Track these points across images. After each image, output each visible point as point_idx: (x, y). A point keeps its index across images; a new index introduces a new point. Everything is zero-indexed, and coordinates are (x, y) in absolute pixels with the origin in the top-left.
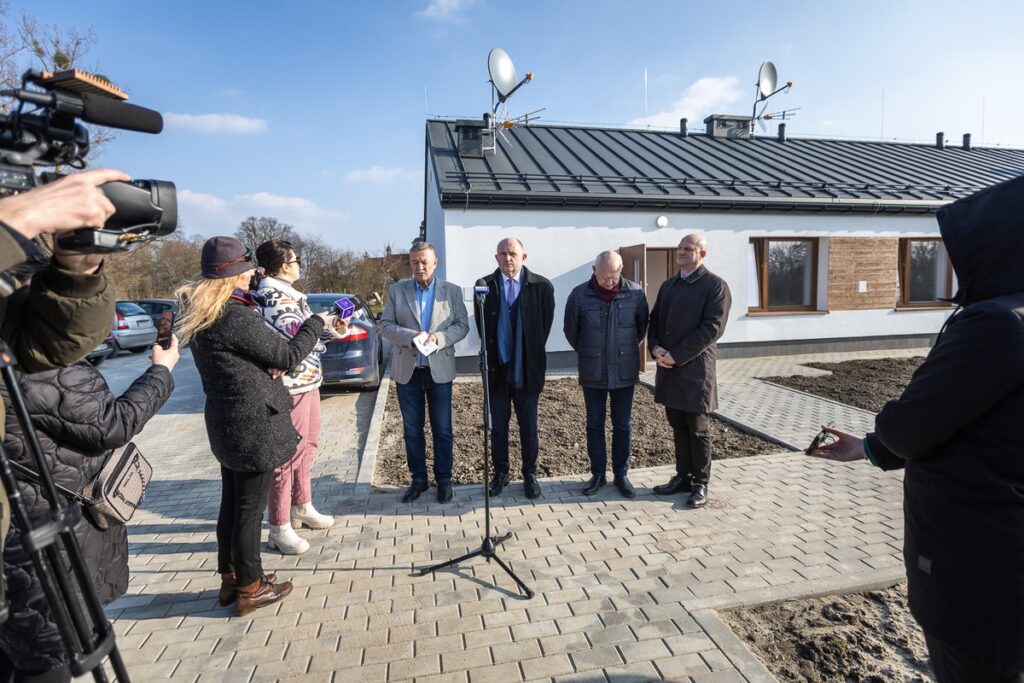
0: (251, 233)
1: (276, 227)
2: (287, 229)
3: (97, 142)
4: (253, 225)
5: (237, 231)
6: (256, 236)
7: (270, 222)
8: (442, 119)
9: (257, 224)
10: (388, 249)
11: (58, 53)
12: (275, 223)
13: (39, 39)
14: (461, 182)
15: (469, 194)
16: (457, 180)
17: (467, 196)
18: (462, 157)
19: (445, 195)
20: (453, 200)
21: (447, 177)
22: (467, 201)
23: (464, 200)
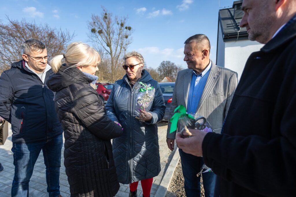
0: (163, 66)
1: (170, 63)
2: (173, 64)
3: (128, 44)
5: (160, 65)
7: (168, 62)
8: (226, 8)
9: (165, 63)
11: (121, 23)
12: (170, 62)
13: (118, 20)
14: (235, 28)
15: (239, 32)
16: (233, 27)
17: (238, 33)
18: (236, 19)
19: (225, 35)
20: (229, 37)
21: (227, 27)
22: (238, 36)
23: (236, 36)
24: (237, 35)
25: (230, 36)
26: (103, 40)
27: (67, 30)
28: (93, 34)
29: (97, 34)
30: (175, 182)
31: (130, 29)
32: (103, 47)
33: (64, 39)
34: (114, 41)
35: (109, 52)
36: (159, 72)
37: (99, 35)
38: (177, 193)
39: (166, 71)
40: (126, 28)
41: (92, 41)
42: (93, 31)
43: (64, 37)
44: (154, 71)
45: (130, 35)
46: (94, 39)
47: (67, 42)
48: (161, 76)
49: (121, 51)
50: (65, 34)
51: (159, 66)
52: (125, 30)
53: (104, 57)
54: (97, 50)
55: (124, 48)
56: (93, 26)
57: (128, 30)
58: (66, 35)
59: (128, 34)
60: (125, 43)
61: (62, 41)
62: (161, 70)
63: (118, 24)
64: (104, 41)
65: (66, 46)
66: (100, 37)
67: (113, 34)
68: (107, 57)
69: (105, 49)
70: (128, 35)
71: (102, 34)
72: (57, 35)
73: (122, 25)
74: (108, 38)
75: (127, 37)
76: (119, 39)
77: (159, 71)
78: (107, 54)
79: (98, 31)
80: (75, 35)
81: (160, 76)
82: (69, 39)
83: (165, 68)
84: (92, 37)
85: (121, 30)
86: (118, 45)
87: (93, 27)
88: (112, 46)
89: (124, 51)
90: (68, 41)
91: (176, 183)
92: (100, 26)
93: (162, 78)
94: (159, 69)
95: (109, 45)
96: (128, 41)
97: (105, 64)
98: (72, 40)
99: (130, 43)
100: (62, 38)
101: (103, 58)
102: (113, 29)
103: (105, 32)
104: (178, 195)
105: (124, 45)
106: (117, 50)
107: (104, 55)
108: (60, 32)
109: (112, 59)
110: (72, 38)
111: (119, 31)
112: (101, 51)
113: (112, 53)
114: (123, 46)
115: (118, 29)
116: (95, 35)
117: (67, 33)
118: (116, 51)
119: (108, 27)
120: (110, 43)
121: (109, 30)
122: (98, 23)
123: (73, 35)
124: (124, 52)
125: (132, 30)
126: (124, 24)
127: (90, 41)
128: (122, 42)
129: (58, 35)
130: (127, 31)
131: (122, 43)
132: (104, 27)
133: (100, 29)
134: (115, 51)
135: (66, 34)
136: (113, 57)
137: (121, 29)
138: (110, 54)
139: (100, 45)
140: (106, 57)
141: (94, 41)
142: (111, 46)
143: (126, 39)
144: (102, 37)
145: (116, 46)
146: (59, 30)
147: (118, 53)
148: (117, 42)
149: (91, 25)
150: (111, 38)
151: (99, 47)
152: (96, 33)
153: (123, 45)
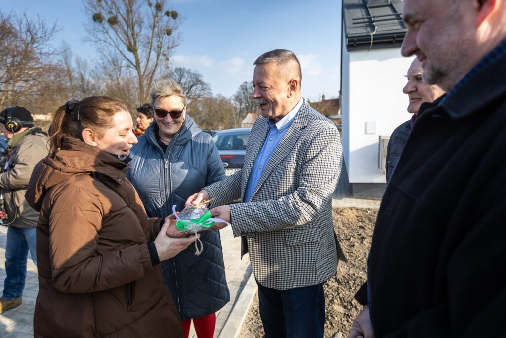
0: (245, 91)
3: (173, 47)
4: (245, 86)
5: (238, 90)
6: (247, 92)
10: (323, 97)
11: (157, 3)
14: (367, 26)
15: (373, 35)
16: (363, 24)
17: (372, 37)
18: (370, 8)
19: (350, 39)
20: (357, 43)
21: (354, 24)
22: (372, 41)
23: (369, 42)
24: (370, 39)
25: (357, 41)
26: (120, 38)
27: (39, 18)
28: (97, 25)
29: (107, 25)
30: (256, 313)
31: (174, 15)
32: (121, 52)
33: (35, 37)
34: (142, 40)
35: (132, 64)
36: (237, 103)
37: (109, 27)
38: (257, 332)
39: (251, 102)
40: (167, 14)
41: (95, 39)
42: (97, 18)
43: (34, 32)
44: (226, 102)
45: (176, 29)
46: (101, 36)
47: (40, 42)
48: (241, 112)
49: (159, 62)
50: (34, 26)
51: (237, 92)
52: (165, 18)
53: (124, 73)
54: (107, 58)
55: (165, 55)
56: (97, 7)
57: (172, 18)
58: (38, 29)
59: (171, 26)
60: (167, 45)
61: (29, 41)
62: (240, 100)
63: (150, 5)
64: (122, 41)
65: (38, 51)
66: (113, 30)
67: (140, 26)
68: (129, 74)
69: (125, 57)
70: (172, 29)
71: (116, 26)
72: (18, 28)
73: (158, 7)
74: (130, 33)
75: (169, 33)
76: (152, 37)
77: (236, 101)
78: (130, 67)
79: (107, 19)
80: (57, 28)
81: (238, 111)
82: (45, 36)
83: (248, 96)
84: (95, 32)
85: (156, 18)
86: (151, 49)
87: (96, 10)
88: (139, 52)
89: (163, 61)
90: (43, 41)
91: (256, 315)
92: (112, 8)
93: (244, 116)
94: (237, 98)
95: (132, 49)
96: (172, 42)
97: (125, 88)
98: (51, 38)
99: (177, 45)
100: (29, 34)
101: (120, 75)
102: (139, 15)
103: (124, 22)
104: (258, 334)
105: (164, 49)
106: (150, 58)
107: (123, 69)
108: (24, 22)
109: (140, 79)
110: (51, 36)
111: (153, 20)
112: (115, 60)
113: (139, 65)
114: (162, 52)
115: (151, 16)
116: (101, 28)
117: (40, 25)
118: (148, 61)
119: (129, 12)
120: (135, 44)
121: (130, 17)
122: (106, 3)
123: (54, 28)
124: (164, 64)
125: (180, 19)
126: (163, 5)
127: (90, 40)
128: (159, 43)
129: (20, 27)
130: (169, 19)
131: (160, 46)
132: (121, 11)
133: (112, 16)
134: (146, 62)
135: (37, 26)
136: (142, 74)
137: (157, 16)
138: (136, 67)
139: (112, 49)
140: (126, 73)
141: (100, 40)
142: (136, 51)
143: (168, 36)
144: (116, 31)
145: (148, 51)
146: (22, 16)
147: (152, 65)
148: (148, 42)
149: (93, 7)
150: (137, 34)
151: (110, 52)
152: (103, 23)
153: (162, 49)
